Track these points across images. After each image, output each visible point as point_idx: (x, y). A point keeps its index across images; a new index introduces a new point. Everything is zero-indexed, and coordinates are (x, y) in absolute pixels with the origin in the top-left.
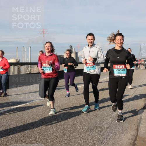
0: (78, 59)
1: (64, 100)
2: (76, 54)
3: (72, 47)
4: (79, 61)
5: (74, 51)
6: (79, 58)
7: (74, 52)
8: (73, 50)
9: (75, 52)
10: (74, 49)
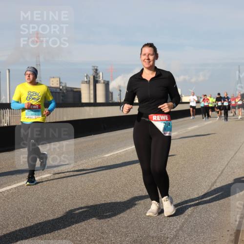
0: (110, 95)
1: (82, 181)
2: (107, 84)
3: (97, 70)
4: (112, 99)
5: (101, 78)
6: (112, 93)
7: (102, 81)
8: (100, 76)
9: (104, 81)
10: (101, 74)
